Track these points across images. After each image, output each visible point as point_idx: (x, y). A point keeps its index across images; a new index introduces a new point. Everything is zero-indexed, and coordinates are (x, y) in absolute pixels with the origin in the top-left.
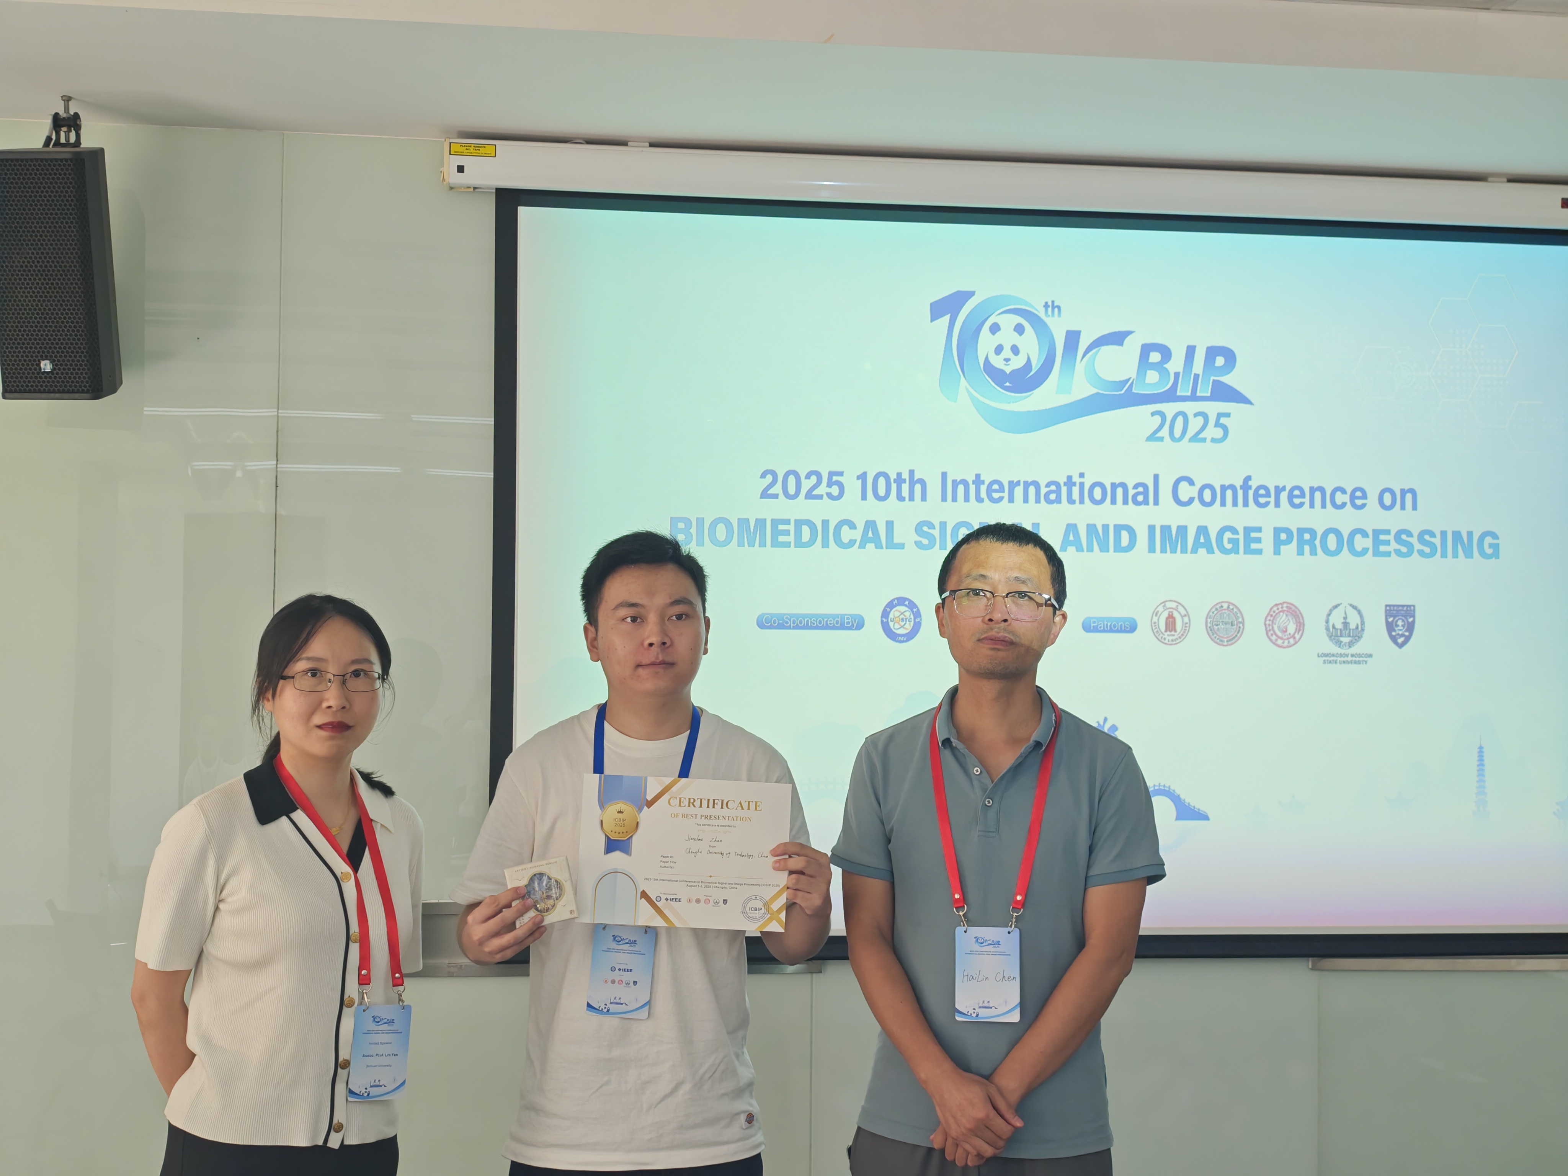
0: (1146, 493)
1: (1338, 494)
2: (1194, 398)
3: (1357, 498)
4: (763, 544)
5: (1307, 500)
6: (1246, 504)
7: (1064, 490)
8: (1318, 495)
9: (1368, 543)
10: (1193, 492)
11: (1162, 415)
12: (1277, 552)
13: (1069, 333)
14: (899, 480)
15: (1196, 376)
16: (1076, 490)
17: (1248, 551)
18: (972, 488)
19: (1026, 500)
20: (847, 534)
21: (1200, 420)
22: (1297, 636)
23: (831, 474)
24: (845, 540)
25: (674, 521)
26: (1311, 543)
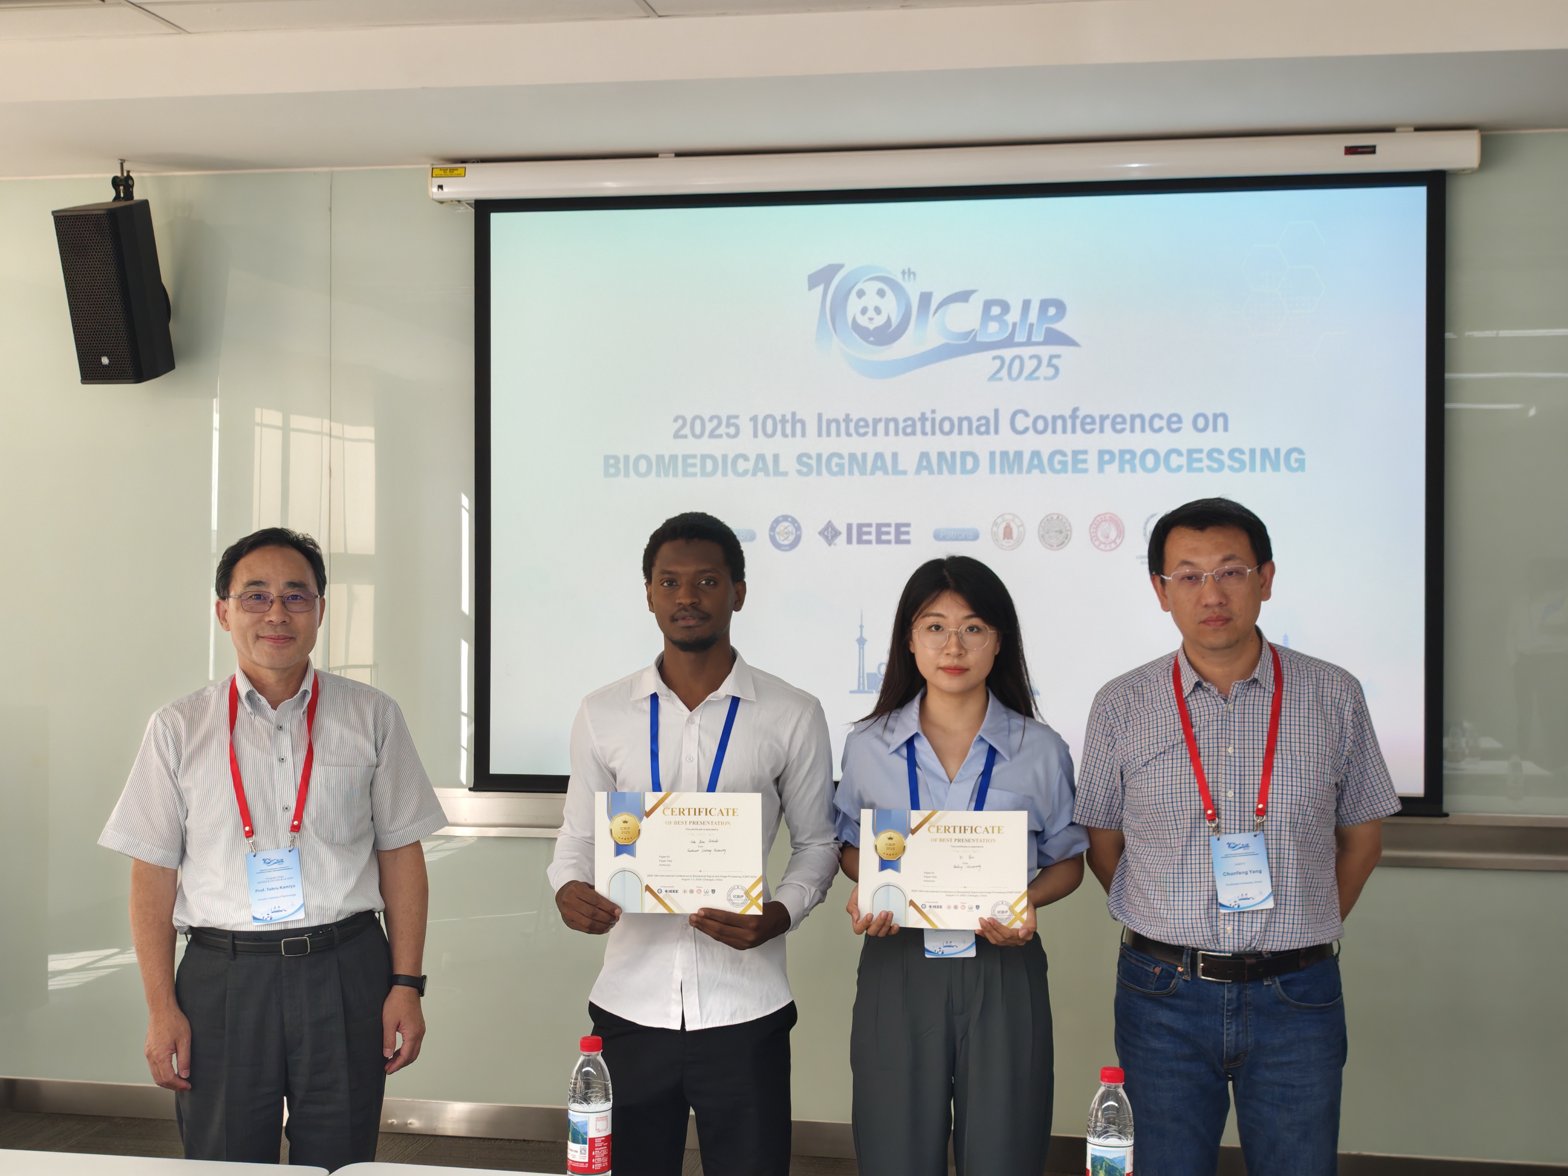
0: (987, 424)
1: (1156, 420)
2: (1029, 343)
3: (1174, 423)
4: (675, 475)
5: (1128, 426)
6: (1074, 431)
7: (919, 424)
8: (1138, 422)
9: (1183, 460)
10: (1029, 422)
11: (1002, 359)
12: (1101, 470)
13: (923, 295)
14: (784, 420)
15: (1031, 325)
16: (928, 425)
17: (1075, 470)
18: (843, 425)
19: (887, 433)
20: (742, 465)
22: (1118, 541)
23: (729, 418)
24: (740, 470)
25: (607, 458)
26: (1131, 462)
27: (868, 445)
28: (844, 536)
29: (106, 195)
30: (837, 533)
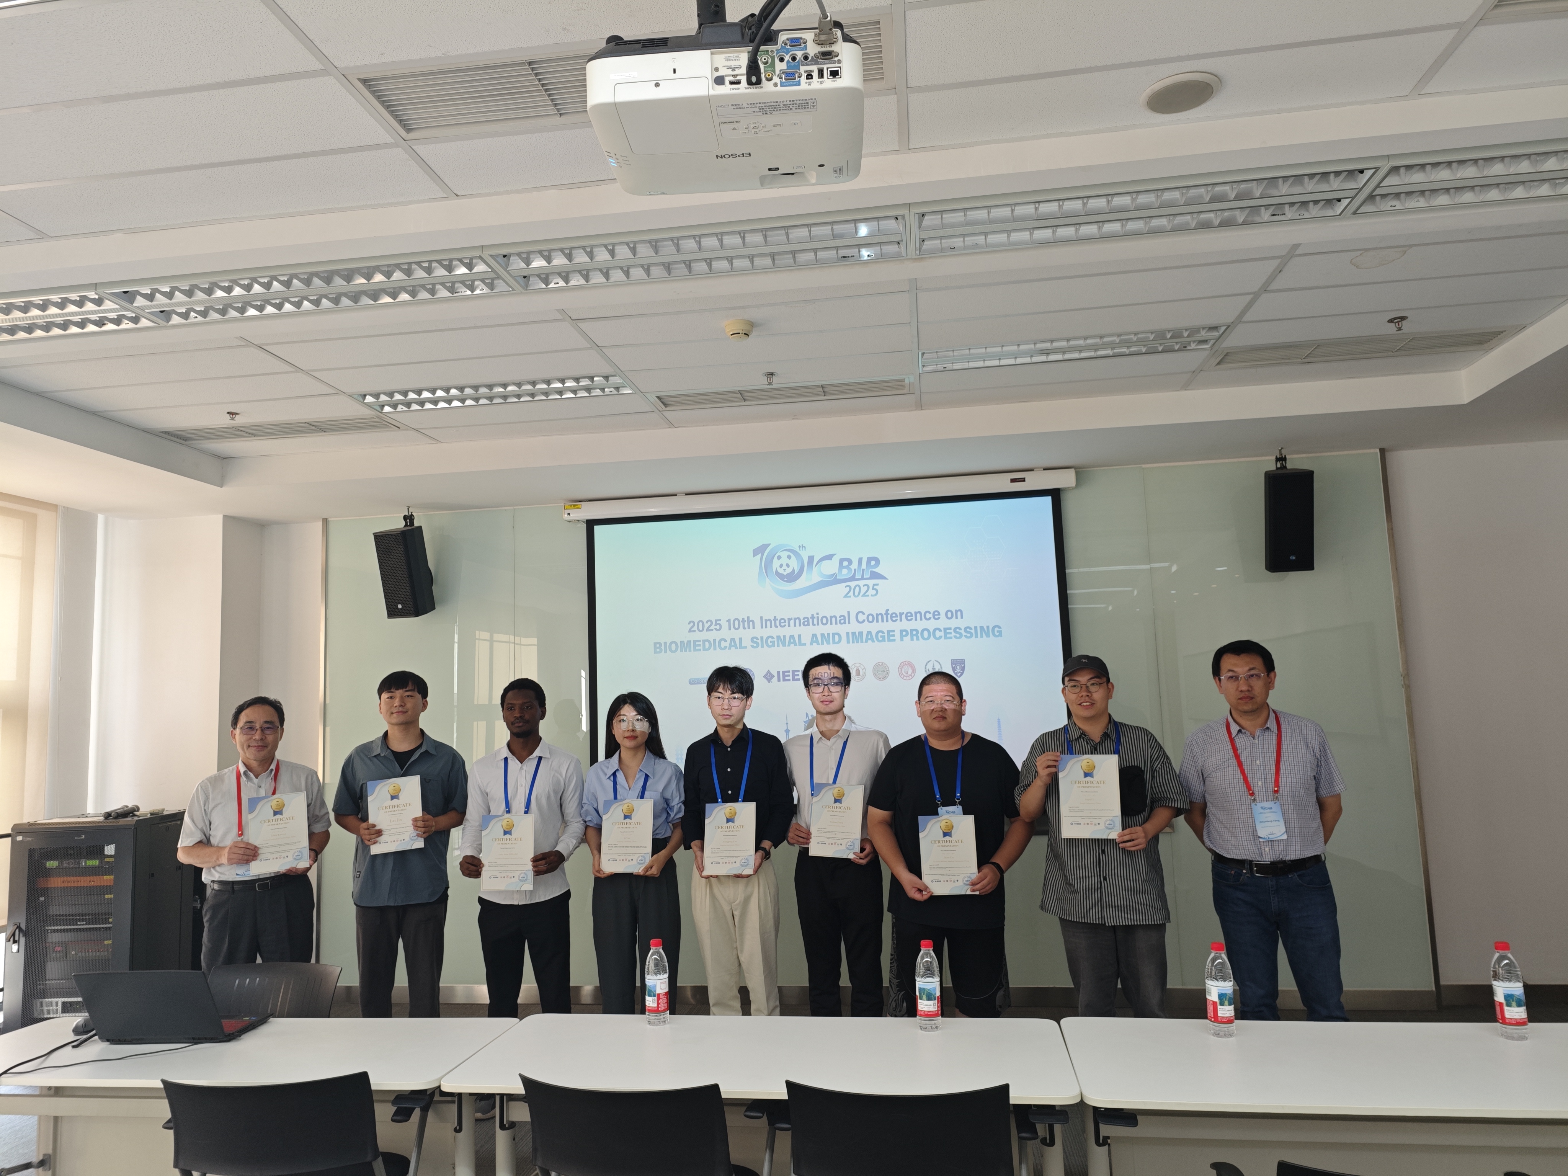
0: (844, 619)
1: (927, 614)
2: (862, 579)
3: (936, 615)
4: (690, 651)
5: (914, 618)
6: (887, 621)
7: (811, 620)
8: (918, 615)
9: (942, 634)
10: (865, 617)
11: (850, 587)
12: (902, 640)
13: (809, 557)
14: (743, 621)
16: (815, 620)
17: (889, 640)
18: (773, 622)
19: (795, 625)
20: (723, 644)
21: (866, 588)
22: (913, 675)
23: (716, 621)
24: (723, 647)
25: (655, 644)
26: (917, 635)
27: (786, 632)
28: (776, 678)
29: (400, 524)
30: (773, 676)
